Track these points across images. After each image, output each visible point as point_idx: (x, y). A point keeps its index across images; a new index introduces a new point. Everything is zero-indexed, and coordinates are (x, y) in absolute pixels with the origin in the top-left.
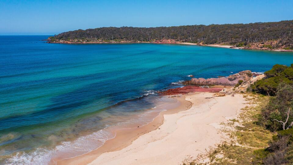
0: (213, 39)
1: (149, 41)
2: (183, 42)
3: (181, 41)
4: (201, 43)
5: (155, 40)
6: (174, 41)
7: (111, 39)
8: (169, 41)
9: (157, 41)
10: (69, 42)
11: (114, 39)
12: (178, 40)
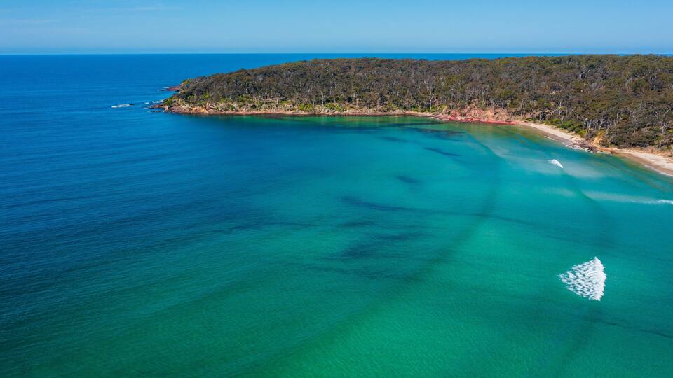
0: (644, 130)
1: (429, 111)
2: (534, 119)
3: (528, 116)
4: (596, 139)
5: (446, 107)
6: (503, 115)
7: (319, 102)
8: (490, 113)
9: (453, 112)
10: (203, 110)
11: (328, 101)
12: (518, 113)
